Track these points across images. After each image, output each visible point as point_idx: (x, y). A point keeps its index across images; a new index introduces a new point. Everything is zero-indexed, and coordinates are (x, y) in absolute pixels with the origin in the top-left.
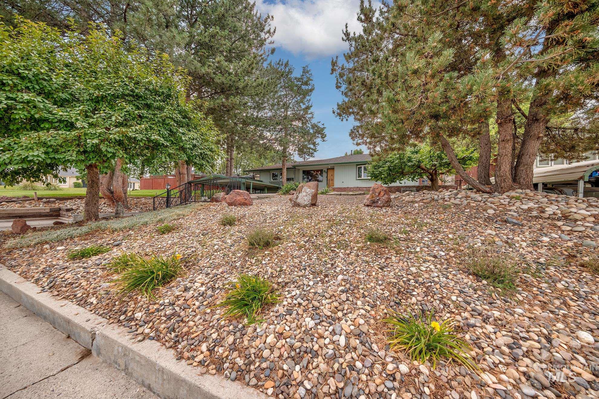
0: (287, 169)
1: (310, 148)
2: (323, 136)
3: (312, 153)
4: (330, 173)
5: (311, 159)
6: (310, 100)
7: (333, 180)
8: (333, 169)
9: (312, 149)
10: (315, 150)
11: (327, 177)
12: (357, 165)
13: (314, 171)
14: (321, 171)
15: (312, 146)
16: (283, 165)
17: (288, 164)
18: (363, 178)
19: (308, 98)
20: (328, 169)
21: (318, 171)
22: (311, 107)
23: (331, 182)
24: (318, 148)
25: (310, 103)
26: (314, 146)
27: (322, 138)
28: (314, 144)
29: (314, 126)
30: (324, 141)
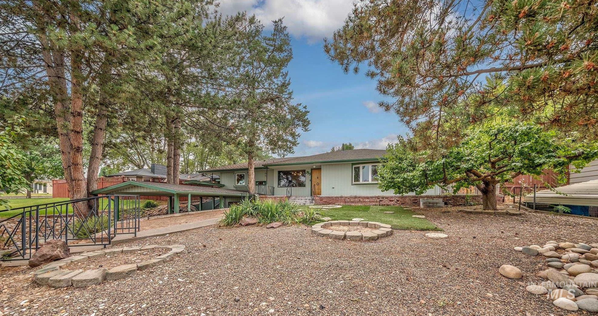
0: (255, 169)
1: (287, 141)
2: (306, 124)
3: (290, 148)
4: (315, 175)
5: (289, 156)
6: (287, 74)
7: (319, 184)
8: (319, 169)
9: (290, 142)
10: (294, 144)
11: (311, 180)
12: (353, 164)
13: (294, 171)
14: (304, 171)
15: (290, 138)
16: (250, 164)
17: (257, 162)
18: (361, 181)
19: (284, 70)
20: (312, 169)
21: (298, 172)
22: (289, 84)
23: (316, 187)
24: (299, 140)
25: (287, 78)
26: (293, 137)
27: (304, 126)
28: (293, 135)
29: (292, 109)
30: (306, 130)
